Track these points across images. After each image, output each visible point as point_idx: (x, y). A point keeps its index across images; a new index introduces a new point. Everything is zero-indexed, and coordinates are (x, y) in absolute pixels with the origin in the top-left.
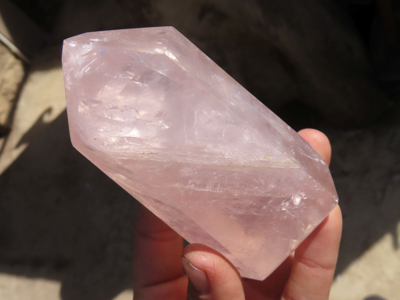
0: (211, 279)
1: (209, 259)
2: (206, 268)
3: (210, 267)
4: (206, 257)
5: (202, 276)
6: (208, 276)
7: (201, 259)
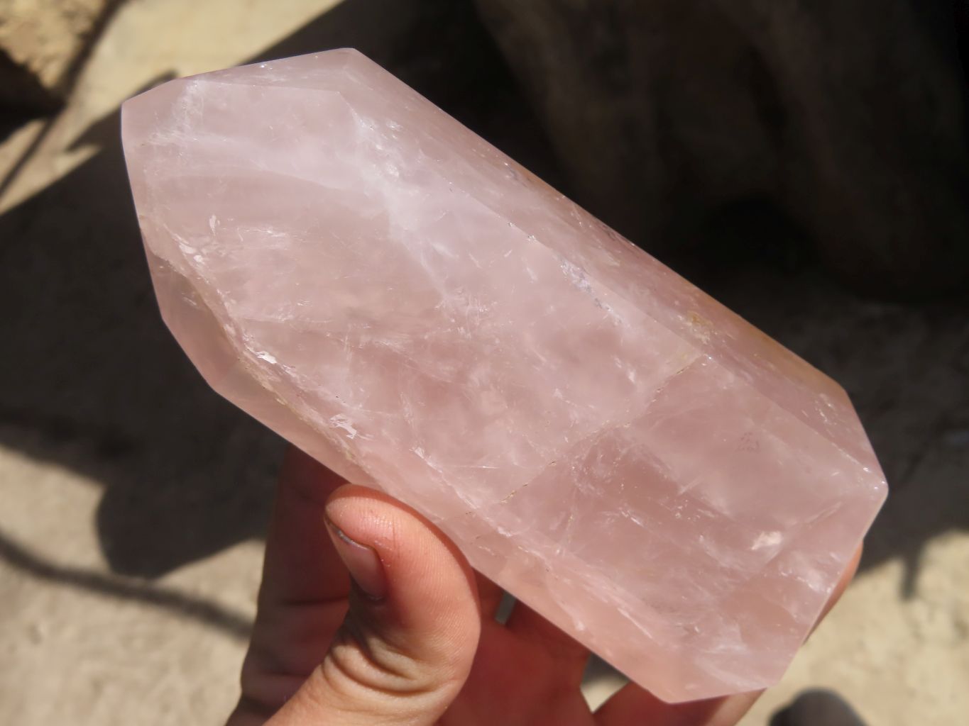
0: (389, 566)
1: (384, 520)
2: (376, 542)
3: (386, 538)
4: (377, 517)
5: (368, 560)
6: (382, 560)
7: (365, 520)
